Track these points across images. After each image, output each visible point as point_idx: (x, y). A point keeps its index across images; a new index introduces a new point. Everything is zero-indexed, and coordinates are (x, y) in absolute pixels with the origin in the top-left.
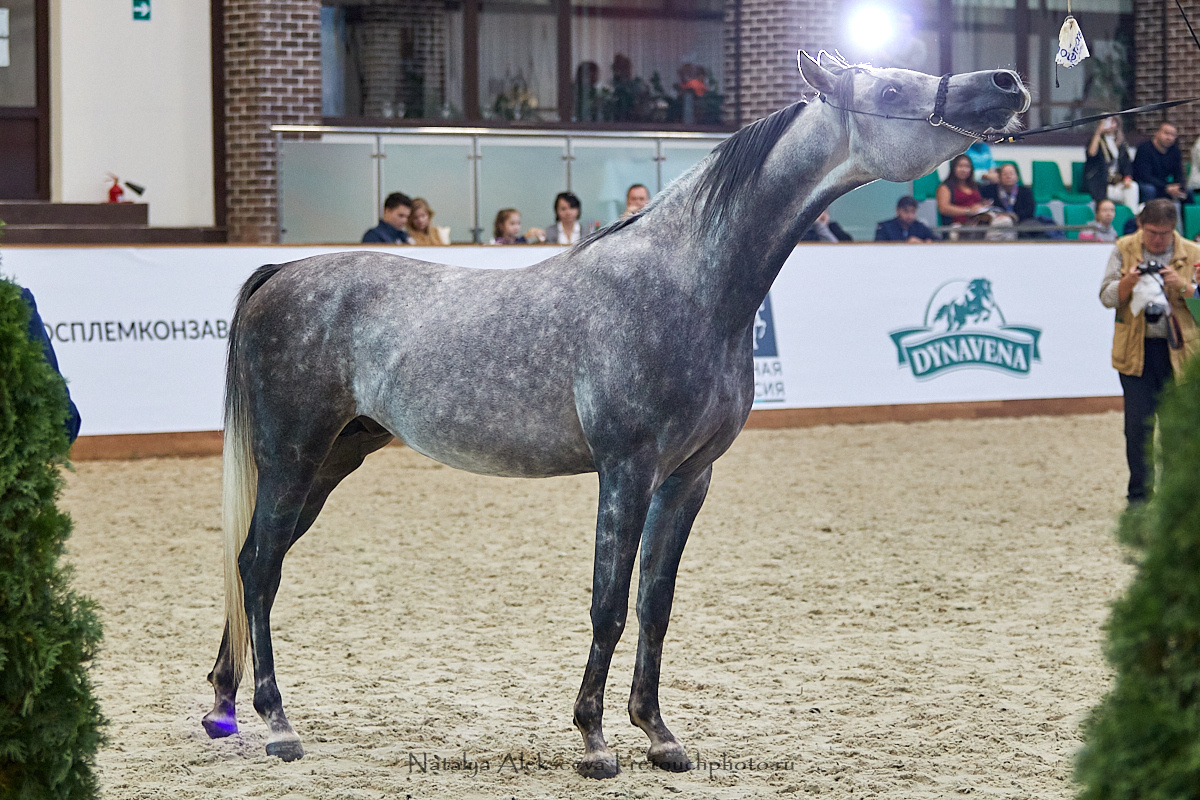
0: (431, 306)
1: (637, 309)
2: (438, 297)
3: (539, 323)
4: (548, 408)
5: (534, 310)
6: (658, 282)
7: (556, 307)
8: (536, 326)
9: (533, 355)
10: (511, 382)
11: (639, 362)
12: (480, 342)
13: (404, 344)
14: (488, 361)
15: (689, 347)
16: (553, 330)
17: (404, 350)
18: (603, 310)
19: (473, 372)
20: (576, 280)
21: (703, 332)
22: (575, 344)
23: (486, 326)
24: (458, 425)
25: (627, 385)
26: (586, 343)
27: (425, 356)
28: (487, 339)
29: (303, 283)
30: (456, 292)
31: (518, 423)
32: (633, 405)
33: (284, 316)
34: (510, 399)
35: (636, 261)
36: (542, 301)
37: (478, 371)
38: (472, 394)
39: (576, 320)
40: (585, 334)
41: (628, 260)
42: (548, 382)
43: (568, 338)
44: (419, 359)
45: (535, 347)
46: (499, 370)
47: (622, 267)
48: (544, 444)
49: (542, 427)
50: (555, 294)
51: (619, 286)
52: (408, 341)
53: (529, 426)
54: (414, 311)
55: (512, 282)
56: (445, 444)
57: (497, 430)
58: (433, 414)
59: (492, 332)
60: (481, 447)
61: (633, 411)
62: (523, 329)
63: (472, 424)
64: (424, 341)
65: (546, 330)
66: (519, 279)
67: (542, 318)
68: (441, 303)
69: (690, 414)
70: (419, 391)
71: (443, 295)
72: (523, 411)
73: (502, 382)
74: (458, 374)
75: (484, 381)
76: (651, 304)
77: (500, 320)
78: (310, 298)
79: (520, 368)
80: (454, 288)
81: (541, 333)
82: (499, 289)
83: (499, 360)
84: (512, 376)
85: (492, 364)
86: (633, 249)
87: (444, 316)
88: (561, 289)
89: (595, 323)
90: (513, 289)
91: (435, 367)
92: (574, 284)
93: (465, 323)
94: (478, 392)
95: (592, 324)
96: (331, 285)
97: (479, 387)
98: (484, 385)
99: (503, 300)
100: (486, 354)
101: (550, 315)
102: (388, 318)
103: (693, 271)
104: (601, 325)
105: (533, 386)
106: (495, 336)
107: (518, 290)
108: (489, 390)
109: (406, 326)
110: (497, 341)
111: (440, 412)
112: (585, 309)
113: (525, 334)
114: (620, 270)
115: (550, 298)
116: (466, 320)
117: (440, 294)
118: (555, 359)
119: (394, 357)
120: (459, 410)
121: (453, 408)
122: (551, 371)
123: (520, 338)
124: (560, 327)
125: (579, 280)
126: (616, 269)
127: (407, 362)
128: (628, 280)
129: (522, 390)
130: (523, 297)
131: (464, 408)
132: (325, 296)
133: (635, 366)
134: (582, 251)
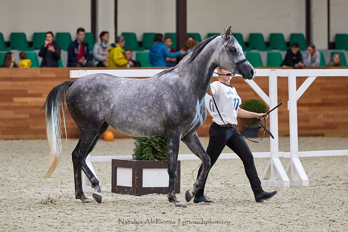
0: (119, 91)
1: (176, 93)
2: (121, 88)
3: (150, 96)
4: (153, 118)
5: (148, 92)
6: (181, 86)
7: (154, 91)
8: (149, 96)
9: (149, 104)
10: (143, 111)
11: (177, 106)
12: (134, 100)
13: (114, 102)
14: (136, 105)
15: (190, 103)
16: (154, 98)
17: (114, 104)
18: (167, 93)
19: (132, 108)
20: (159, 84)
21: (193, 99)
22: (160, 102)
23: (135, 96)
24: (129, 122)
25: (174, 112)
26: (163, 102)
27: (120, 105)
28: (136, 99)
29: (83, 86)
30: (126, 87)
31: (145, 121)
32: (176, 117)
33: (80, 95)
34: (143, 115)
35: (175, 80)
36: (151, 89)
37: (134, 108)
38: (132, 114)
39: (160, 95)
40: (163, 99)
41: (173, 80)
42: (153, 111)
43: (158, 100)
44: (118, 106)
45: (150, 102)
46: (139, 107)
47: (172, 82)
48: (151, 127)
49: (151, 122)
50: (154, 88)
51: (171, 87)
52: (115, 101)
53: (148, 122)
54: (115, 93)
55: (141, 84)
56: (125, 127)
57: (139, 123)
58: (122, 119)
59: (137, 98)
60: (135, 127)
61: (176, 119)
62: (146, 97)
63: (132, 122)
64: (119, 101)
65: (152, 97)
66: (143, 83)
67: (151, 94)
68: (122, 90)
69: (191, 119)
70: (119, 114)
71: (122, 88)
72: (146, 118)
73: (140, 110)
74: (128, 109)
75: (135, 110)
76: (180, 92)
77: (139, 94)
78: (86, 90)
79: (145, 107)
80: (125, 85)
81: (151, 98)
82: (138, 86)
83: (139, 105)
84: (143, 109)
85: (137, 106)
86: (174, 77)
87: (123, 94)
88: (155, 86)
89: (165, 97)
90: (142, 86)
91: (122, 107)
92: (159, 85)
93: (129, 95)
94: (134, 113)
95: (164, 97)
96: (91, 86)
97: (134, 112)
98: (135, 111)
99: (139, 89)
100: (135, 103)
101: (153, 93)
102: (109, 94)
103: (189, 83)
104: (167, 97)
105: (149, 112)
106: (138, 98)
107: (143, 86)
108: (137, 112)
109: (114, 97)
110: (138, 100)
111: (124, 119)
112: (162, 93)
113: (147, 98)
114: (171, 83)
115: (153, 89)
116: (129, 94)
117: (121, 87)
118: (155, 105)
119: (112, 105)
120: (129, 118)
121: (128, 117)
122: (154, 108)
123: (145, 99)
124: (156, 97)
125: (160, 84)
126: (170, 82)
127: (115, 107)
128: (173, 85)
129: (146, 113)
130: (145, 88)
131: (130, 117)
132: (90, 89)
133: (176, 107)
134: (161, 77)
